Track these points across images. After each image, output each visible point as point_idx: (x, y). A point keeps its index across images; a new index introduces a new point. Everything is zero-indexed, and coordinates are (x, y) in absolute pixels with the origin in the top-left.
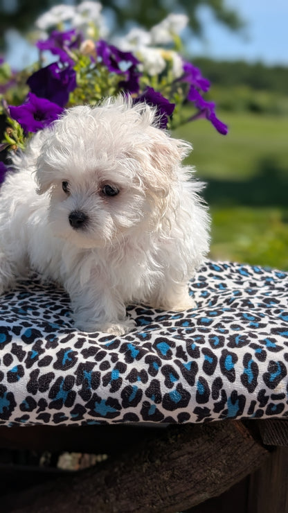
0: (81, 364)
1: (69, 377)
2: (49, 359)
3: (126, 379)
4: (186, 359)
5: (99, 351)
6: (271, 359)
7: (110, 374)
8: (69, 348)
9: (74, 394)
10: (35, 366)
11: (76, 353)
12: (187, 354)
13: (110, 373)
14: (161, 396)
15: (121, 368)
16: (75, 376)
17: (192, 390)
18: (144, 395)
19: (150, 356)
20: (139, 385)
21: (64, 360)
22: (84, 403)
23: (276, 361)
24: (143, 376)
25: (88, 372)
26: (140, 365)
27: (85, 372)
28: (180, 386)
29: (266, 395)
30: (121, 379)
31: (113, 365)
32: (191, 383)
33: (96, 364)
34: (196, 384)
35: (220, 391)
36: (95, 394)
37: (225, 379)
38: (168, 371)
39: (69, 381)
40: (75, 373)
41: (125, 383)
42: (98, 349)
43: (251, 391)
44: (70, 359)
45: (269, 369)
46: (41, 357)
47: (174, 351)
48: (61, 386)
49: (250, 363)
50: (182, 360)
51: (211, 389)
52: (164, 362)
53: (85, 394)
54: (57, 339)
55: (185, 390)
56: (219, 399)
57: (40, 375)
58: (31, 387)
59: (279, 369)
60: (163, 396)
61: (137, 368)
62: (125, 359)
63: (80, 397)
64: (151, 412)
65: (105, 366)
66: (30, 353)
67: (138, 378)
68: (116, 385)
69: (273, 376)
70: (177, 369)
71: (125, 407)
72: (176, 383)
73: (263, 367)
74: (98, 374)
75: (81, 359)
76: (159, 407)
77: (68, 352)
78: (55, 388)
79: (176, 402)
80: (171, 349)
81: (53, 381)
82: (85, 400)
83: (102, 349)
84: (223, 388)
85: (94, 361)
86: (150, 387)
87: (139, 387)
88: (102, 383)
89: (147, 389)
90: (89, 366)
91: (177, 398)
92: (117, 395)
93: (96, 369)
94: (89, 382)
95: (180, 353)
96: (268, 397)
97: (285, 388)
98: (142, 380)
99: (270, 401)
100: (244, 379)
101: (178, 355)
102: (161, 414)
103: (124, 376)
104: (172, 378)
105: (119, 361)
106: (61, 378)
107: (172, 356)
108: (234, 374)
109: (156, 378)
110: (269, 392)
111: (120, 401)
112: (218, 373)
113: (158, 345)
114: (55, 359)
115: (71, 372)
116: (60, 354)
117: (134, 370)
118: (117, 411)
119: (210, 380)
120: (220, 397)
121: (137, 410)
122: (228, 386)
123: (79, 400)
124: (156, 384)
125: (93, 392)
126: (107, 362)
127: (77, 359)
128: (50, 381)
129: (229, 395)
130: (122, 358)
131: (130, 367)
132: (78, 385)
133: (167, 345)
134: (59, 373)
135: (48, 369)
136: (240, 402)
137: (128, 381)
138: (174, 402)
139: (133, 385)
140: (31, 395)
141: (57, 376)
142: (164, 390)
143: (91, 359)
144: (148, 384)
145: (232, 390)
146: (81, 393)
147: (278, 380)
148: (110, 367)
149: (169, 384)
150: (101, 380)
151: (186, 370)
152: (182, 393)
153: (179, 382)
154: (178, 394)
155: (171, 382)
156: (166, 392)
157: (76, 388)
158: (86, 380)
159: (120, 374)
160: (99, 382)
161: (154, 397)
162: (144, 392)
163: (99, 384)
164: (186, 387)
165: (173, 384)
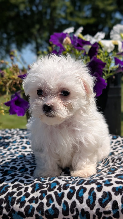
1: (1, 199)
3: (28, 201)
5: (21, 186)
6: (104, 191)
7: (20, 199)
8: (7, 184)
9: (2, 208)
12: (62, 188)
14: (44, 210)
15: (27, 195)
16: (4, 199)
17: (60, 208)
20: (35, 205)
21: (2, 190)
22: (7, 213)
23: (107, 191)
24: (36, 200)
25: (10, 196)
26: (37, 194)
27: (9, 197)
28: (54, 205)
29: (100, 211)
30: (25, 201)
31: (24, 193)
32: (60, 204)
33: (15, 192)
34: (62, 205)
35: (75, 209)
36: (12, 209)
37: (77, 202)
38: (50, 198)
39: (1, 201)
40: (5, 197)
41: (27, 204)
43: (92, 208)
44: (5, 190)
45: (102, 196)
47: (57, 187)
49: (92, 192)
50: (58, 192)
51: (70, 207)
52: (49, 193)
55: (56, 208)
56: (75, 213)
59: (108, 196)
61: (35, 196)
62: (31, 191)
63: (5, 210)
65: (20, 194)
67: (34, 201)
68: (22, 204)
69: (104, 200)
70: (54, 196)
71: (27, 216)
72: (52, 204)
73: (99, 195)
74: (15, 198)
75: (10, 190)
77: (6, 186)
79: (52, 215)
82: (7, 211)
84: (76, 207)
86: (39, 206)
89: (37, 207)
90: (13, 193)
91: (52, 213)
92: (22, 210)
93: (15, 195)
96: (101, 213)
97: (111, 207)
99: (103, 215)
100: (88, 202)
101: (58, 189)
103: (27, 200)
104: (50, 200)
105: (28, 192)
108: (83, 199)
109: (42, 201)
110: (102, 210)
111: (24, 213)
112: (74, 198)
113: (52, 184)
115: (3, 196)
117: (33, 197)
119: (70, 202)
120: (75, 212)
122: (79, 206)
123: (5, 211)
124: (42, 204)
125: (11, 207)
126: (21, 192)
127: (8, 190)
129: (80, 211)
131: (32, 195)
132: (5, 203)
136: (86, 215)
137: (28, 202)
138: (50, 215)
139: (30, 205)
142: (46, 208)
145: (81, 208)
146: (6, 207)
147: (107, 203)
148: (22, 194)
149: (48, 204)
150: (16, 201)
151: (58, 197)
152: (54, 210)
153: (54, 203)
154: (53, 210)
155: (49, 203)
156: (47, 209)
157: (4, 205)
158: (9, 201)
159: (25, 198)
160: (14, 202)
161: (40, 212)
162: (35, 208)
163: (15, 203)
164: (57, 206)
165: (50, 204)
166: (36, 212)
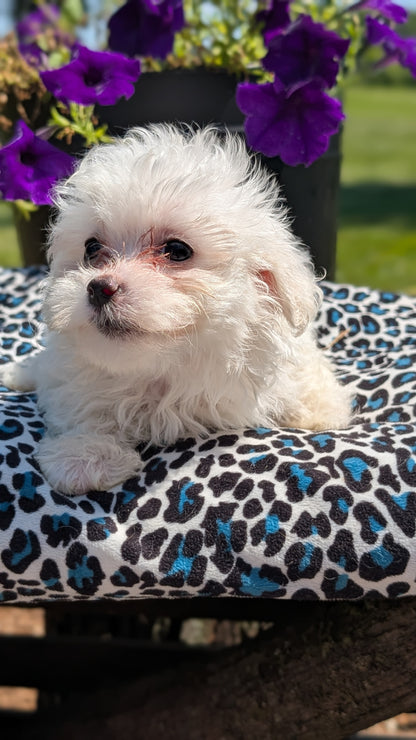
0: (211, 509)
1: (193, 534)
2: (155, 504)
3: (292, 532)
4: (397, 488)
5: (240, 480)
7: (261, 524)
8: (186, 480)
9: (203, 560)
10: (133, 519)
11: (199, 487)
12: (399, 479)
13: (263, 521)
14: (356, 557)
16: (203, 531)
17: (412, 544)
18: (326, 559)
19: (332, 487)
20: (315, 540)
21: (181, 504)
22: (221, 578)
24: (322, 525)
25: (225, 521)
26: (314, 505)
28: (389, 539)
30: (282, 531)
31: (267, 507)
32: (410, 532)
33: (235, 505)
36: (240, 561)
38: (365, 512)
39: (192, 541)
40: (202, 526)
41: (291, 539)
42: (239, 475)
44: (191, 502)
46: (142, 501)
47: (375, 473)
48: (180, 550)
50: (389, 490)
52: (358, 498)
53: (221, 561)
54: (165, 463)
55: (398, 546)
57: (143, 534)
58: (129, 552)
60: (359, 557)
61: (309, 511)
62: (288, 494)
63: (214, 566)
64: (340, 586)
65: (253, 509)
66: (121, 496)
67: (314, 528)
68: (275, 542)
70: (382, 508)
71: (294, 579)
72: (381, 534)
74: (242, 525)
75: (210, 499)
76: (355, 576)
77: (187, 487)
78: (171, 553)
79: (384, 566)
80: (370, 469)
81: (166, 543)
82: (223, 570)
83: (245, 476)
85: (233, 500)
86: (335, 545)
87: (316, 545)
88: (250, 539)
89: (331, 547)
90: (226, 510)
91: (385, 561)
92: (278, 560)
93: (238, 515)
94: (228, 540)
95: (386, 476)
98: (319, 533)
101: (382, 480)
102: (359, 587)
103: (287, 526)
104: (374, 524)
105: (278, 498)
106: (178, 537)
107: (372, 482)
109: (345, 526)
111: (284, 570)
113: (347, 462)
114: (165, 504)
115: (195, 523)
116: (173, 493)
117: (305, 515)
118: (280, 587)
121: (315, 584)
123: (213, 572)
124: (345, 537)
125: (235, 555)
126: (255, 502)
127: (202, 499)
128: (161, 544)
130: (281, 491)
131: (297, 510)
132: (209, 545)
133: (363, 463)
134: (174, 529)
135: (156, 523)
137: (295, 535)
138: (379, 567)
139: (304, 541)
140: (128, 564)
141: (172, 535)
142: (361, 548)
143: (228, 497)
144: (331, 540)
146: (214, 559)
148: (260, 510)
149: (369, 536)
150: (248, 534)
151: (398, 510)
152: (393, 551)
153: (387, 532)
154: (387, 553)
155: (372, 533)
156: (365, 551)
157: (207, 552)
158: (223, 536)
159: (280, 523)
160: (244, 539)
161: (344, 561)
162: (325, 552)
163: (245, 542)
164: (401, 540)
165: (377, 535)
166: (327, 564)
